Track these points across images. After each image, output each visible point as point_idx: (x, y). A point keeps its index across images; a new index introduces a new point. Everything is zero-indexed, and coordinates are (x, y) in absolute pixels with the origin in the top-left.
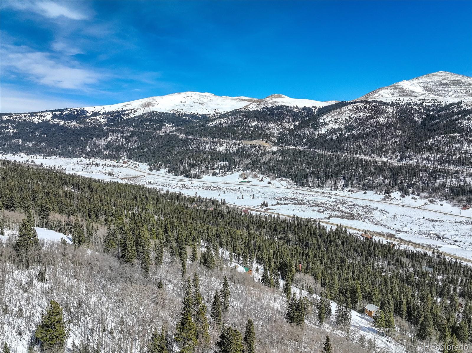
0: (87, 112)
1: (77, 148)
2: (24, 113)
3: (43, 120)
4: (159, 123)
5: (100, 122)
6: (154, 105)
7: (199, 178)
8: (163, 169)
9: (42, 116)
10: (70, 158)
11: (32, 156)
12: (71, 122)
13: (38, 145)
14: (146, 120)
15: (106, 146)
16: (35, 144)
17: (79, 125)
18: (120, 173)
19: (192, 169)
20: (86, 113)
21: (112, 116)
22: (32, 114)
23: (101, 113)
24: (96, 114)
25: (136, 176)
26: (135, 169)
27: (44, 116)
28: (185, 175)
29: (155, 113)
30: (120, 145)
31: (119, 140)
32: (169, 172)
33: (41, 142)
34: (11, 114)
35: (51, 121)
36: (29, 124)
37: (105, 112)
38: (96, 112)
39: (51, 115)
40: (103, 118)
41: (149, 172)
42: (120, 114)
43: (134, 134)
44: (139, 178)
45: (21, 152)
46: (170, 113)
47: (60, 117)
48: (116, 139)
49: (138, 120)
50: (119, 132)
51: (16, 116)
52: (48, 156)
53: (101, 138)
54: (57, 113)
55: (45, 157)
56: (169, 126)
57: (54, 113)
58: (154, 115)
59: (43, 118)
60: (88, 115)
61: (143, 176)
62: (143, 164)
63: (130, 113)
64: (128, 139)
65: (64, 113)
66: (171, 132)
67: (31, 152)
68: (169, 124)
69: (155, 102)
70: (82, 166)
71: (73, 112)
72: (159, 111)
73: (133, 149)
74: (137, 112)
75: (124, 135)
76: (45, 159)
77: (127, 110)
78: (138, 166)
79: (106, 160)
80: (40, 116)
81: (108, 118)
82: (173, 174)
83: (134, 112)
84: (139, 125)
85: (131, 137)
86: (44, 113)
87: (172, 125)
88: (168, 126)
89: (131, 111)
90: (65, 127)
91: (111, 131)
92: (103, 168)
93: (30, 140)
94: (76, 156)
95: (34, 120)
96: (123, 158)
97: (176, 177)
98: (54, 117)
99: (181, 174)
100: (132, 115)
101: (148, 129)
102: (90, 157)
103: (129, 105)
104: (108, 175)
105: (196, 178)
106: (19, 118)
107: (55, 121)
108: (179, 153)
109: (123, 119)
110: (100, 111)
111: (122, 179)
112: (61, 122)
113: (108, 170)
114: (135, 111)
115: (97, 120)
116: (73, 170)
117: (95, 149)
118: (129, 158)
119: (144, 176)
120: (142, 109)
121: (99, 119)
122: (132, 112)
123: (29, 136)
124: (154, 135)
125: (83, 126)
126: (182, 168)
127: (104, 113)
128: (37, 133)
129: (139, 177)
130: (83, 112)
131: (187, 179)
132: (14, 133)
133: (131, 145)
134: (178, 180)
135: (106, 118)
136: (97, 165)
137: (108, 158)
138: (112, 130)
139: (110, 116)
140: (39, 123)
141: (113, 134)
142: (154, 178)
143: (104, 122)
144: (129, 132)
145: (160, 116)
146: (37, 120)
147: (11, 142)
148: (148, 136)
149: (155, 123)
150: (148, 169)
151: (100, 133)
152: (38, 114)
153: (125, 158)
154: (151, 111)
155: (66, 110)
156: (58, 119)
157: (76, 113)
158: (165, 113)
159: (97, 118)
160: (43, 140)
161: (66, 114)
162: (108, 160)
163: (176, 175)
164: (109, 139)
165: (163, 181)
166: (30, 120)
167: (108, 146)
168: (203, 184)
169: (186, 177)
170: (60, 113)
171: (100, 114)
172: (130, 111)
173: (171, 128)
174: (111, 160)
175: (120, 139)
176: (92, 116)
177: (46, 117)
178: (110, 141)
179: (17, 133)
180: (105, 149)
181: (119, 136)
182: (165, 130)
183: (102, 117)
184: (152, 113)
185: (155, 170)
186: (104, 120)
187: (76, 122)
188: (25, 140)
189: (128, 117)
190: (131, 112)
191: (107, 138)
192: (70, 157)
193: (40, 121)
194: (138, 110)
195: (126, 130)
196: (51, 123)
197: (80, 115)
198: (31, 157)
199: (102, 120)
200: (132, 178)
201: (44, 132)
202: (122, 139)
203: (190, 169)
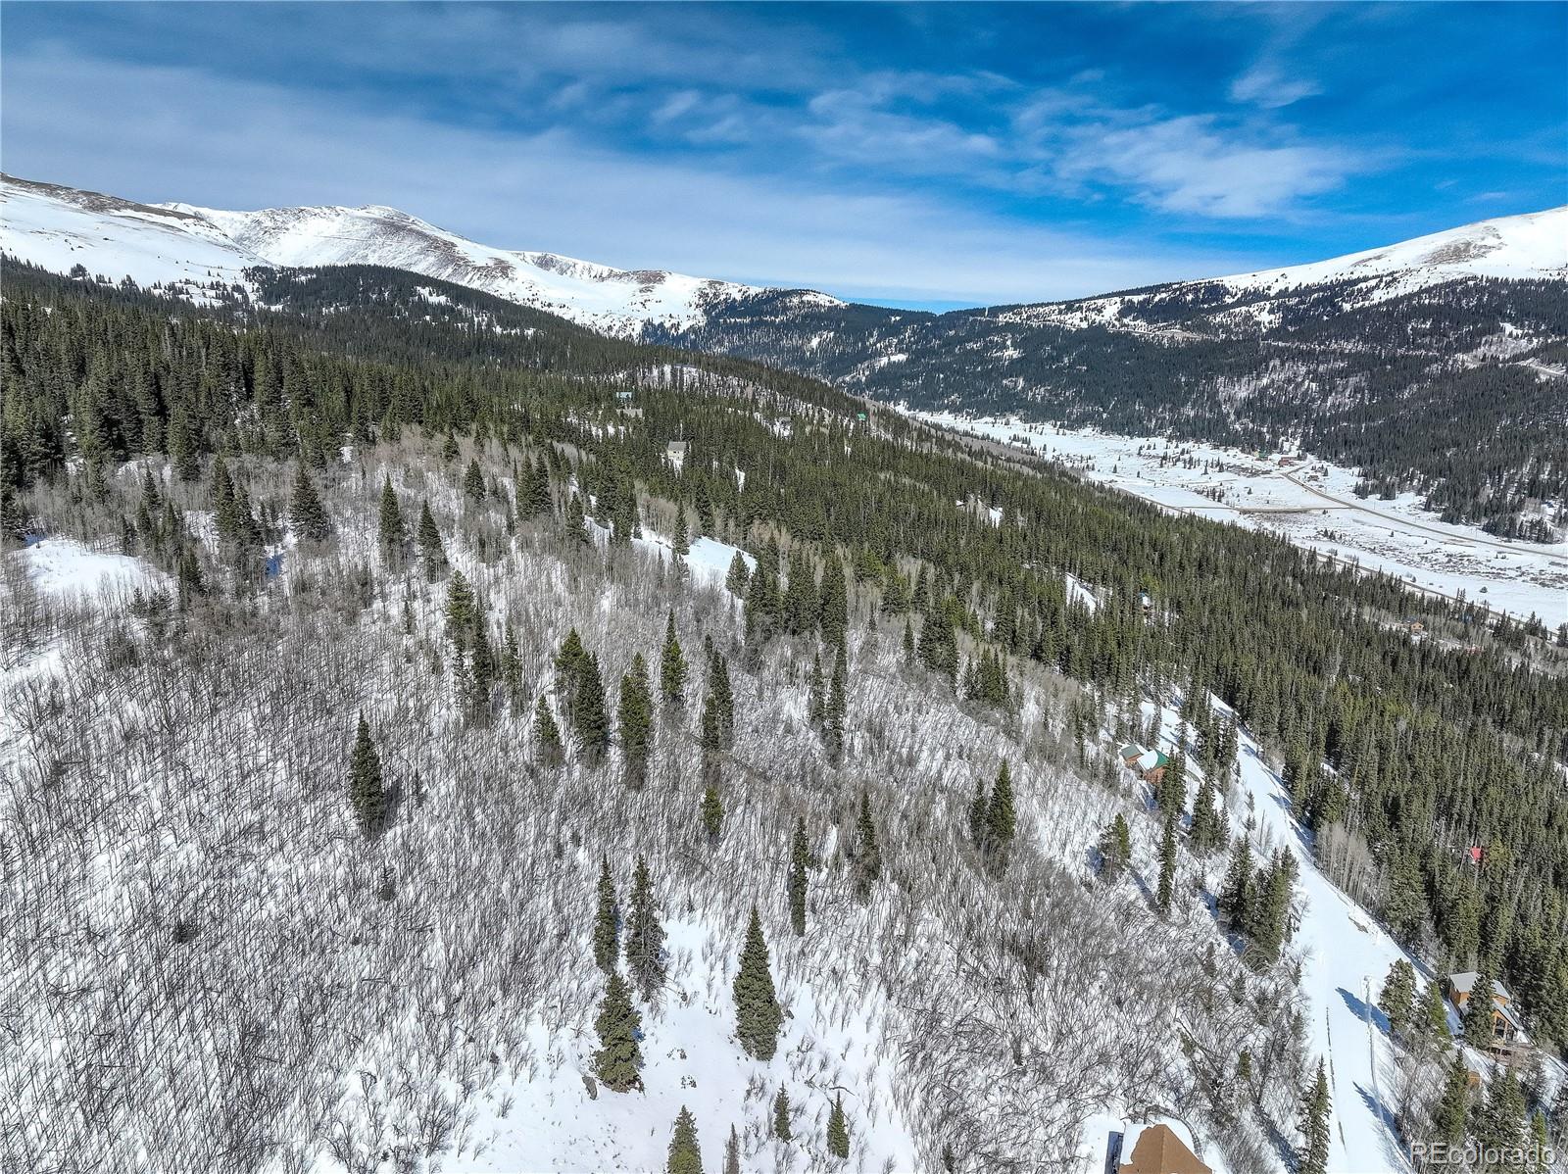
0: (1227, 292)
1: (1156, 407)
2: (1052, 304)
3: (1094, 322)
4: (1475, 323)
5: (1258, 324)
6: (1483, 251)
7: (1544, 542)
8: (1412, 494)
9: (1093, 310)
10: (1127, 437)
11: (1034, 425)
12: (1166, 328)
13: (1056, 395)
14: (1423, 312)
15: (1249, 403)
16: (1050, 392)
17: (1187, 334)
18: (1250, 493)
19: (1530, 503)
20: (1223, 296)
21: (1302, 302)
22: (1070, 306)
23: (1272, 293)
24: (1253, 296)
25: (1299, 507)
26: (1308, 484)
27: (1099, 311)
28: (1485, 521)
29: (1471, 283)
30: (1297, 402)
31: (1299, 385)
32: (1427, 508)
33: (1066, 388)
34: (1021, 307)
35: (1114, 326)
36: (1052, 334)
37: (1287, 288)
38: (1256, 290)
39: (1119, 304)
40: (1271, 311)
41: (1354, 500)
42: (1335, 291)
43: (1357, 362)
44: (1302, 516)
45: (1013, 412)
46: (1544, 282)
47: (1143, 311)
48: (1289, 381)
49: (1389, 314)
50: (1307, 356)
51: (1031, 312)
52: (1071, 428)
53: (1240, 376)
54: (1136, 299)
55: (1061, 431)
56: (1520, 332)
57: (1127, 298)
58: (1467, 292)
59: (1094, 317)
60: (1229, 300)
61: (1321, 512)
62: (1347, 470)
63: (1370, 290)
64: (1327, 383)
65: (1157, 299)
66: (1516, 358)
67: (1036, 414)
68: (1522, 327)
69: (1490, 241)
70: (1146, 462)
71: (1184, 295)
72: (1492, 275)
73: (1335, 419)
74: (1402, 283)
75: (1321, 368)
76: (1060, 436)
77: (1366, 279)
78: (1326, 474)
79: (1226, 450)
80: (1088, 310)
81: (1287, 309)
82: (1440, 515)
83: (1388, 285)
84: (1390, 329)
85: (1344, 374)
86: (1100, 302)
87: (1537, 326)
88: (1511, 335)
89: (1381, 281)
90: (1146, 341)
91: (1280, 353)
92: (1206, 473)
93: (1041, 382)
94: (1146, 433)
95: (1070, 321)
96: (1286, 446)
97: (1448, 527)
98: (1126, 310)
99: (1474, 517)
100: (1379, 296)
101: (1419, 347)
102: (1182, 438)
103: (1379, 258)
104: (1208, 496)
105: (1530, 538)
106: (1035, 317)
107: (1125, 325)
108: (1508, 436)
109: (1340, 309)
110: (1269, 288)
111: (1244, 512)
112: (1140, 327)
113: (1216, 479)
114: (1395, 279)
115: (1249, 317)
116: (1115, 471)
117: (1211, 411)
118: (1308, 447)
119: (1324, 513)
120: (1425, 270)
121: (1256, 313)
122: (1383, 284)
123: (1043, 367)
124: (1435, 368)
125: (1197, 337)
126: (1488, 492)
127: (1283, 294)
128: (1066, 360)
129: (1305, 511)
130: (1215, 292)
131: (1491, 538)
132: (1012, 361)
133: (1333, 405)
134: (1445, 538)
135: (1279, 310)
136: (1191, 463)
137: (1234, 444)
138: (1282, 350)
139: (1297, 304)
140: (1080, 330)
141: (1283, 364)
142: (1357, 522)
143: (1270, 323)
144: (1342, 356)
145: (1491, 294)
146: (1077, 322)
147: (999, 385)
148: (1411, 370)
149: (1457, 325)
150: (1352, 489)
151: (1242, 362)
152: (1084, 305)
153: (1292, 447)
154: (1459, 277)
155: (1167, 287)
156: (1134, 319)
157: (1190, 297)
158: (1521, 281)
159: (1251, 310)
160: (1075, 380)
161: (1161, 300)
162: (1233, 451)
163: (1450, 518)
164: (1265, 381)
165: (1382, 535)
166: (1060, 321)
167: (1251, 407)
168: (1552, 563)
169: (1489, 529)
170: (1145, 300)
171: (1267, 298)
172: (1373, 283)
173: (1524, 342)
174: (1243, 451)
175: (1303, 381)
176: (1238, 304)
177: (1105, 312)
178: (1266, 388)
179: (1019, 360)
180: (1238, 415)
181: (1303, 370)
182: (1493, 348)
183: (1268, 306)
184: (1461, 283)
185: (1379, 496)
186: (1272, 317)
187: (1182, 325)
188: (1033, 381)
189: (1361, 303)
190: (1377, 286)
191: (1259, 377)
192: (1129, 434)
193: (1084, 325)
194: (1407, 277)
195: (1335, 351)
196: (1111, 330)
197: (1203, 302)
198: (1031, 427)
199: (1265, 318)
200: (1280, 512)
201: (1082, 359)
202: (1307, 383)
203: (1522, 501)
